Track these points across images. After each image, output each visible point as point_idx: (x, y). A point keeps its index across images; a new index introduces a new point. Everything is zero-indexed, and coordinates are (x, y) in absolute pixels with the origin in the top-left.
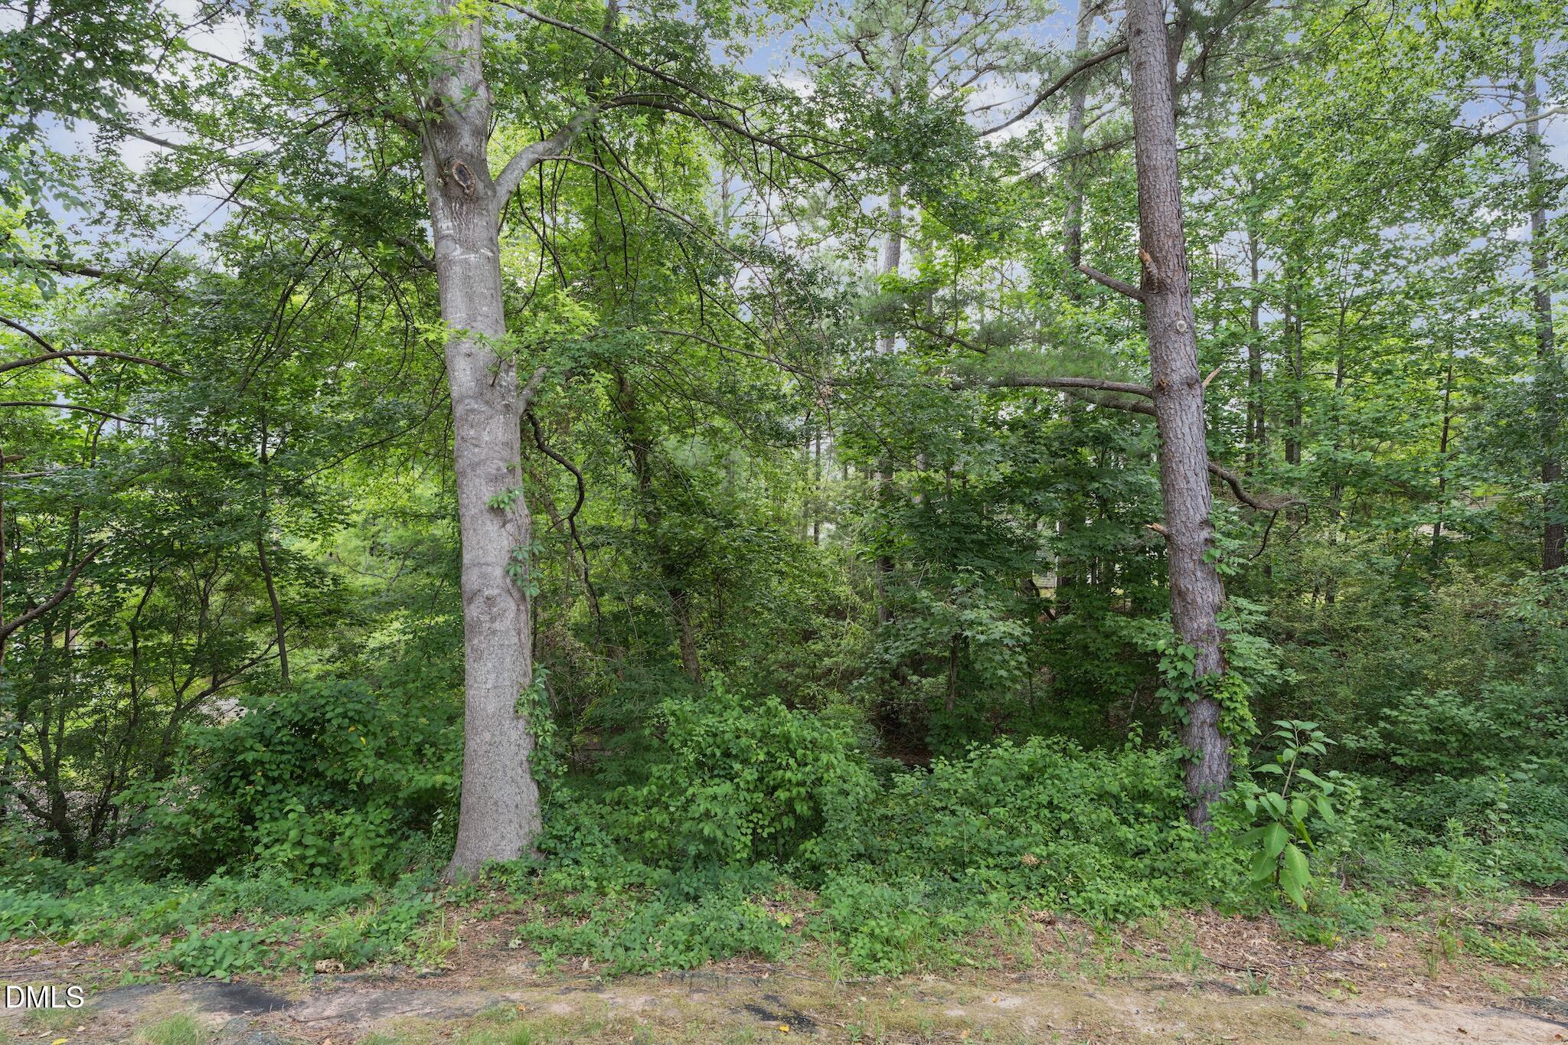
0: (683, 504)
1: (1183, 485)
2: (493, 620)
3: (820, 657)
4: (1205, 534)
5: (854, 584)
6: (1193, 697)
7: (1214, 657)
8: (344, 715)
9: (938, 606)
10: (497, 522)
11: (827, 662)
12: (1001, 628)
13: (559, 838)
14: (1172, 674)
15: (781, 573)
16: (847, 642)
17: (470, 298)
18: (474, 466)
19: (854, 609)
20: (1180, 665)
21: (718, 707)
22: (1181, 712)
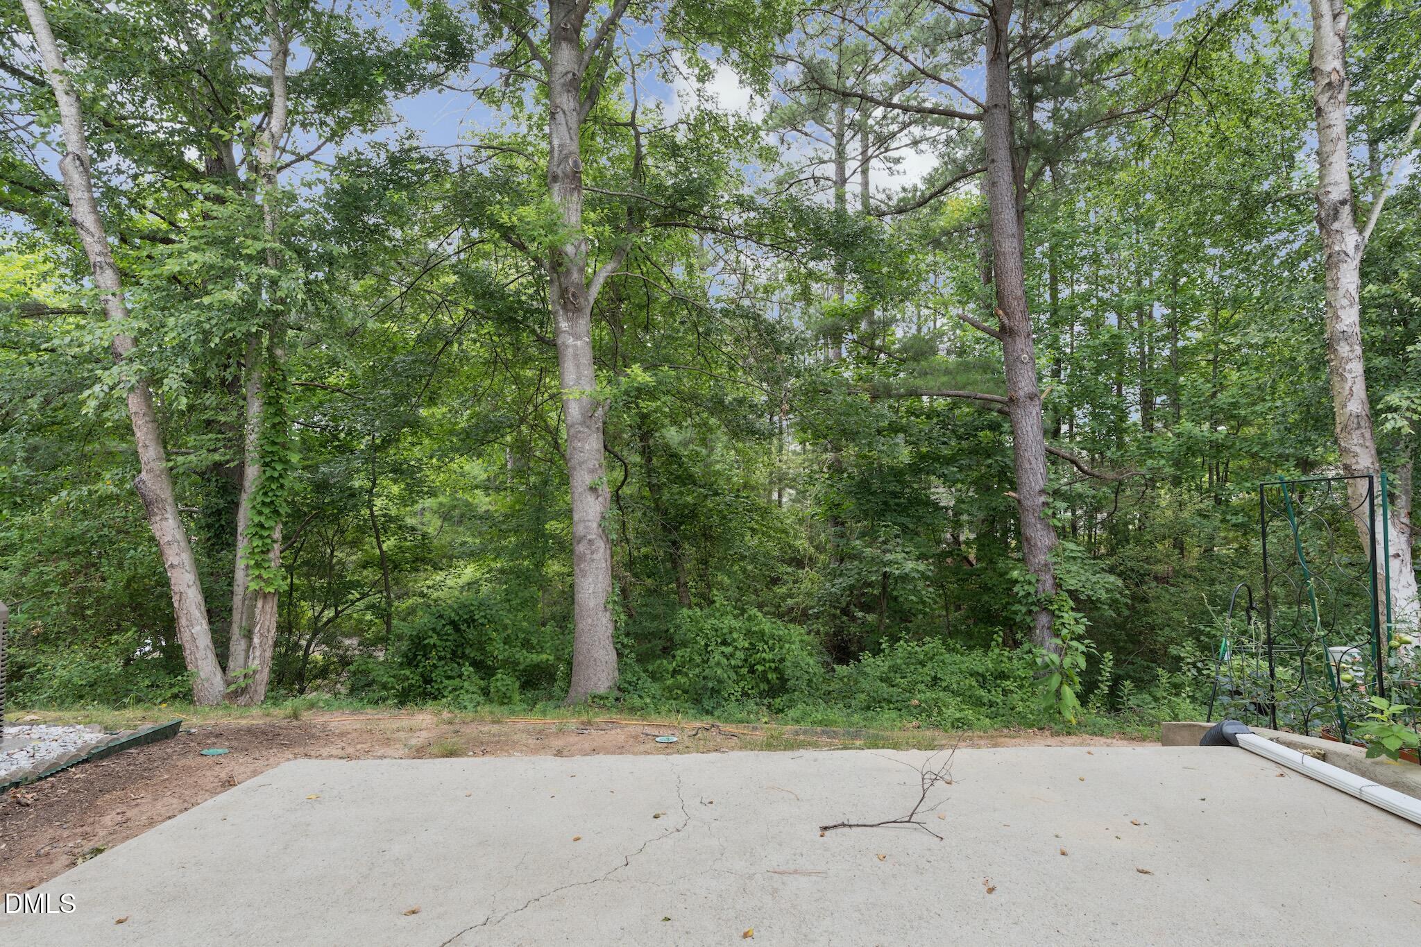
0: (678, 477)
1: (1027, 466)
2: (592, 553)
3: (783, 598)
4: (1043, 499)
5: (811, 539)
6: (1035, 609)
7: (1049, 582)
8: (485, 617)
9: (868, 551)
10: (594, 496)
11: (790, 602)
12: (910, 565)
13: (630, 683)
14: (1022, 593)
15: (753, 530)
16: (806, 585)
17: (578, 366)
18: (581, 464)
19: (810, 559)
20: (1026, 587)
21: (717, 614)
22: (1028, 619)
